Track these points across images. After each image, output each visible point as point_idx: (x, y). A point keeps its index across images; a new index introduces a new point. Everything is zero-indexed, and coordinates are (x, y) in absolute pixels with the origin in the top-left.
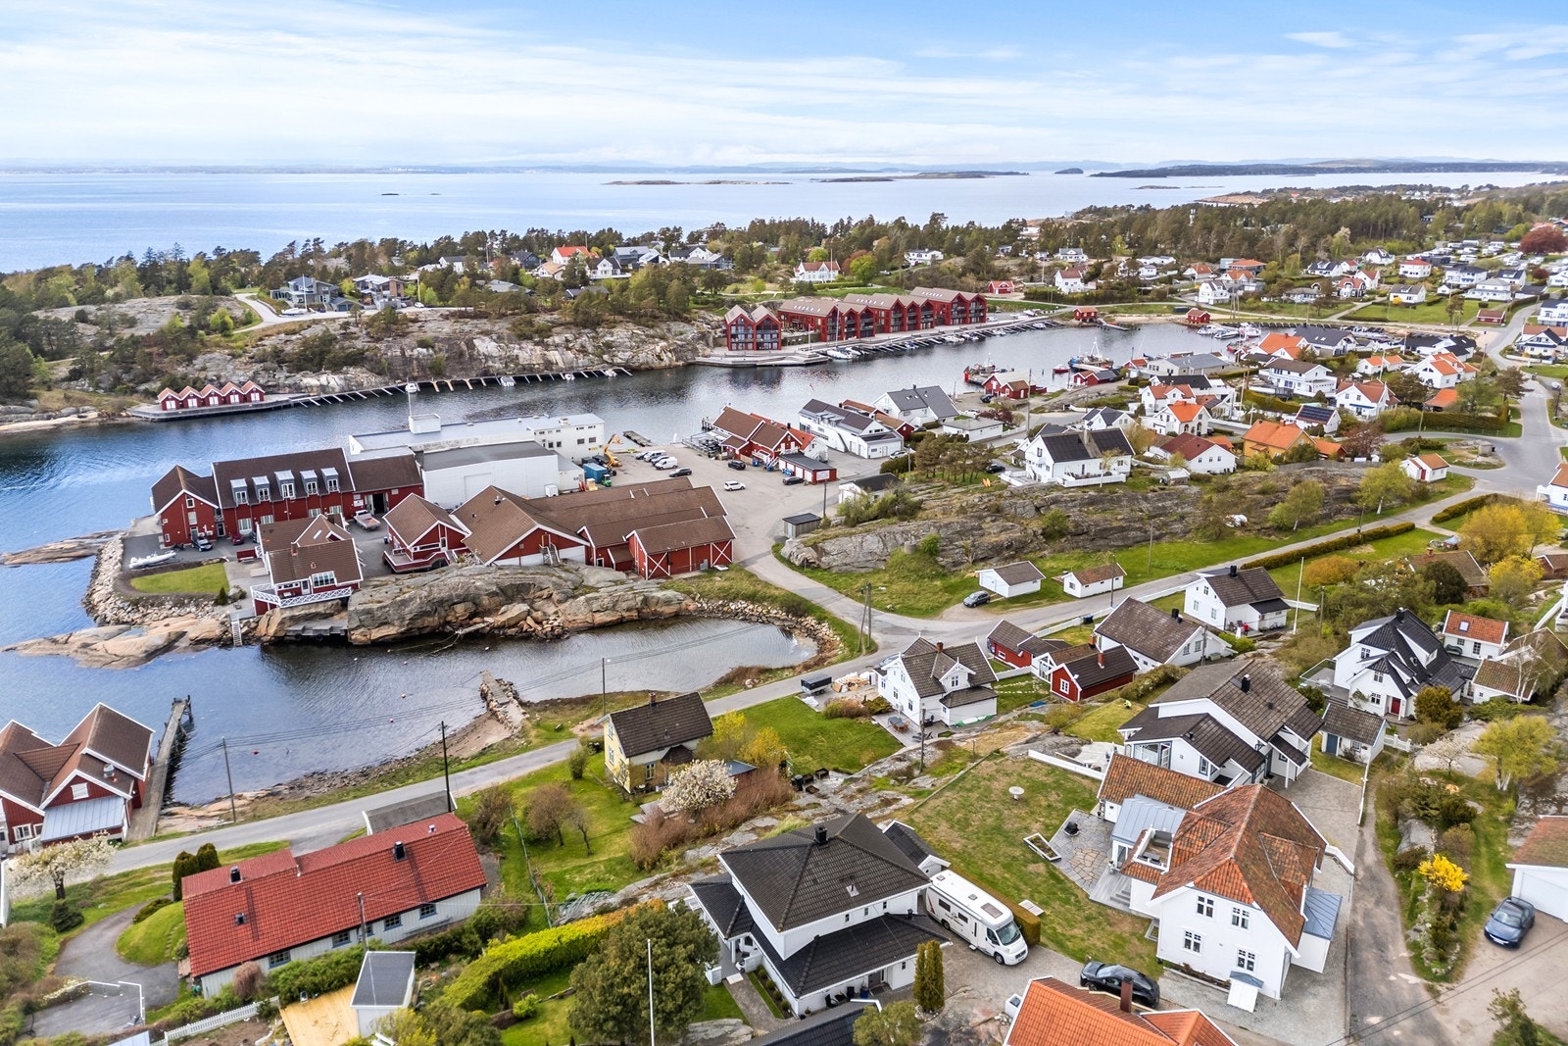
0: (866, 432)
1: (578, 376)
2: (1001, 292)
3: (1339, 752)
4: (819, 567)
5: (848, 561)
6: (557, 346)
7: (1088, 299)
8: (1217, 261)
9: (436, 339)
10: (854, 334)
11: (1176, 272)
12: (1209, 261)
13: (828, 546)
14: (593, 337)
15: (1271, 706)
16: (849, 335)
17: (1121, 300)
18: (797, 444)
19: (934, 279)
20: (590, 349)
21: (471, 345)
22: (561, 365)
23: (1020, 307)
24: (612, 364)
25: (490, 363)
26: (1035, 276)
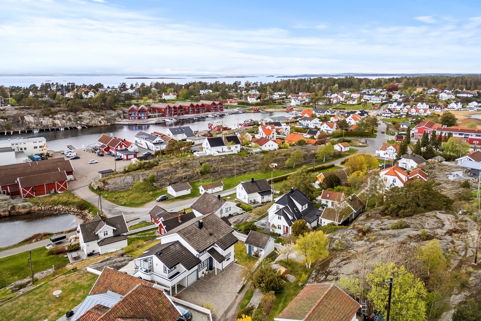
0: (155, 141)
1: (66, 129)
2: (230, 102)
3: (253, 253)
4: (103, 189)
5: (116, 186)
6: (59, 119)
7: (257, 104)
8: (298, 93)
9: (9, 116)
10: (176, 114)
11: (285, 97)
12: (296, 93)
13: (109, 181)
14: (74, 115)
15: (211, 234)
16: (174, 114)
17: (267, 105)
18: (125, 146)
19: (208, 98)
20: (72, 119)
21: (23, 118)
22: (60, 125)
23: (235, 107)
24: (81, 125)
25: (30, 125)
26: (241, 98)
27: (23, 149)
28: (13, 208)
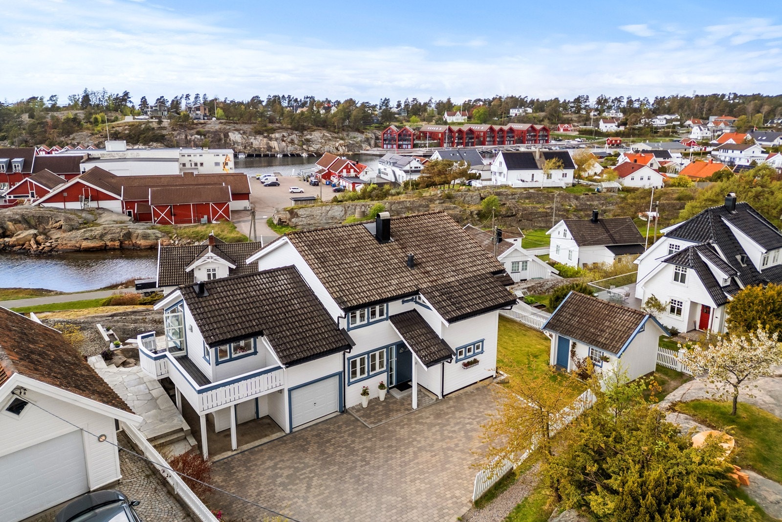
0: (407, 168)
1: (285, 156)
2: (564, 130)
3: (572, 366)
4: (288, 225)
5: (312, 222)
6: (276, 139)
7: (617, 134)
8: (708, 119)
9: (208, 132)
10: (462, 144)
11: (679, 123)
12: (703, 118)
13: (301, 212)
14: (299, 136)
15: (412, 263)
16: (458, 144)
17: (639, 135)
18: (355, 171)
19: (520, 120)
20: (296, 142)
21: (226, 136)
22: (277, 149)
23: (574, 138)
24: (308, 151)
25: (236, 146)
26: (587, 123)
27: (199, 165)
28: (128, 235)
